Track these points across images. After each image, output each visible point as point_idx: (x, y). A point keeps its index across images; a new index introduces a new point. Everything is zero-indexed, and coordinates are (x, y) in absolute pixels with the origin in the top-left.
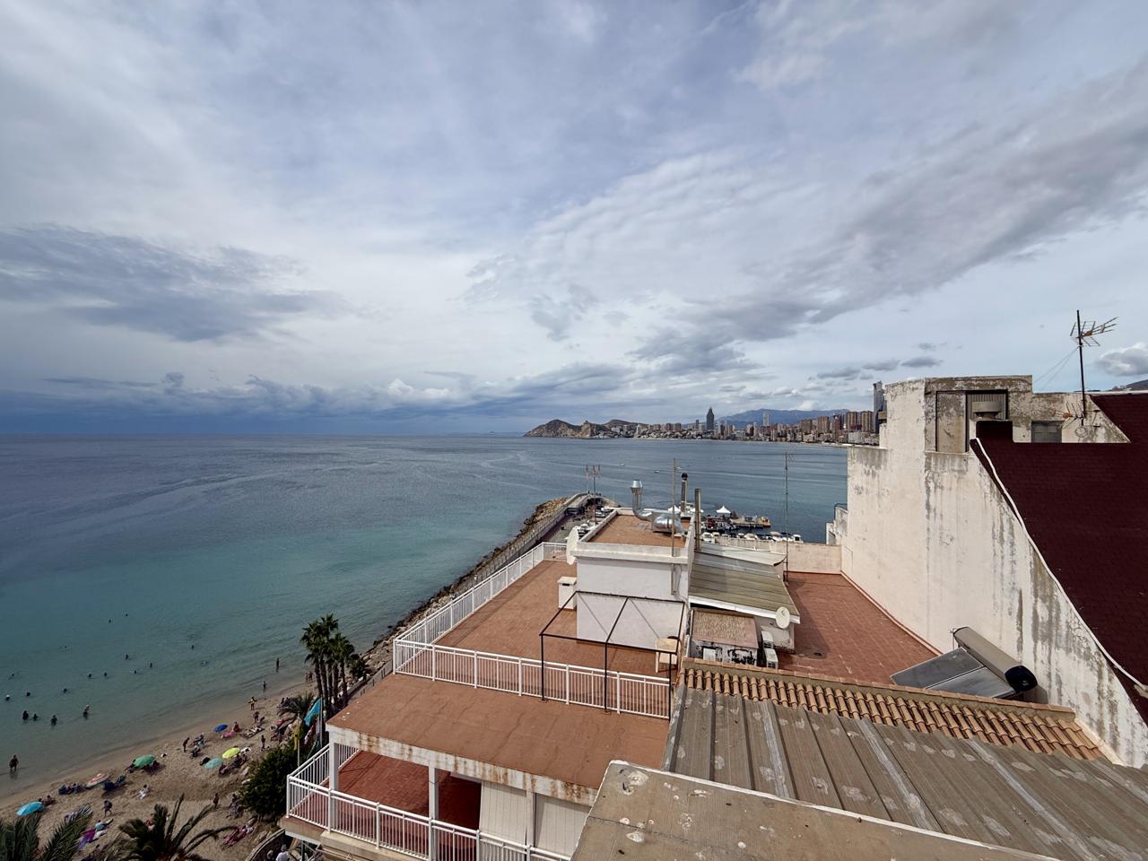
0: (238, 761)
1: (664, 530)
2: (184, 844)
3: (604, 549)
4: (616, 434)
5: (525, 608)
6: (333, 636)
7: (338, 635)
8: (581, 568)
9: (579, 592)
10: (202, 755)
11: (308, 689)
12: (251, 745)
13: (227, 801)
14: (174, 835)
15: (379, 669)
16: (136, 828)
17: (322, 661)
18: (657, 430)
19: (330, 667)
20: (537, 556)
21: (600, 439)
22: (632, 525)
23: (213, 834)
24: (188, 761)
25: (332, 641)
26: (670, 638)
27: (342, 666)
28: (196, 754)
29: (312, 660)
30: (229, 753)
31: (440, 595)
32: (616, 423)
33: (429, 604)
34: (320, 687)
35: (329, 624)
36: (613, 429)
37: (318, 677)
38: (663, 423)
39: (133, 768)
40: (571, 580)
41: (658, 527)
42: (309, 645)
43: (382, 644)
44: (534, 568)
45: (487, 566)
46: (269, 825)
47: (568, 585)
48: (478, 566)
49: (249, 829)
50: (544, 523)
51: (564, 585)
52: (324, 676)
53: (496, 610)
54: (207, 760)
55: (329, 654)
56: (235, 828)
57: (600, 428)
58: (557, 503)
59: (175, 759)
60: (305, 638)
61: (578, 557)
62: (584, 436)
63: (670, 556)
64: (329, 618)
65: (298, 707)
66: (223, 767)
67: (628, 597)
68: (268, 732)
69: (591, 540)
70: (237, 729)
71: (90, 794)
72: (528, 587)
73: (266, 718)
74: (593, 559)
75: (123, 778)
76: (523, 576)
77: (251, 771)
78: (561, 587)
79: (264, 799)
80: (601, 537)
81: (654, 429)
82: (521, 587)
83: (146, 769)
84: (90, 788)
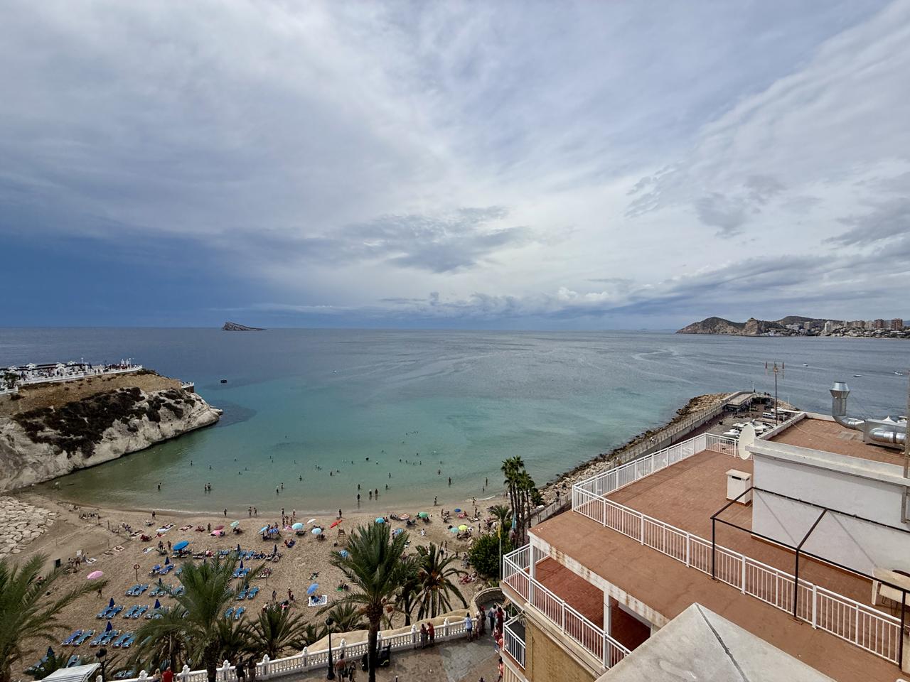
0: (467, 535)
1: (887, 444)
2: (443, 571)
3: (791, 451)
4: (793, 331)
5: (688, 490)
6: (521, 471)
7: (524, 472)
8: (758, 466)
9: (755, 488)
10: (448, 523)
11: (505, 503)
12: (473, 527)
13: (462, 555)
14: (439, 563)
15: (551, 504)
16: (422, 550)
17: (514, 487)
18: (861, 328)
19: (518, 493)
20: (698, 444)
21: (769, 336)
22: (829, 431)
23: (457, 572)
24: (442, 523)
25: (520, 474)
26: (896, 571)
27: (527, 493)
28: (445, 521)
29: (507, 485)
30: (462, 528)
31: (596, 460)
32: (792, 320)
33: (588, 466)
34: (512, 504)
35: (518, 462)
36: (788, 326)
37: (512, 497)
38: (870, 318)
39: (418, 517)
40: (745, 475)
41: (875, 440)
42: (506, 473)
43: (552, 487)
44: (695, 455)
45: (640, 444)
46: (483, 582)
47: (740, 479)
48: (630, 443)
49: (473, 579)
50: (698, 415)
51: (733, 477)
52: (515, 497)
53: (657, 484)
54: (451, 527)
55: (518, 483)
56: (467, 574)
57: (769, 326)
58: (715, 398)
59: (436, 519)
60: (503, 468)
61: (755, 454)
62: (748, 334)
63: (902, 477)
64: (519, 459)
65: (500, 512)
66: (459, 535)
67: (826, 510)
68: (483, 524)
69: (772, 438)
70: (466, 515)
71: (402, 523)
72: (690, 472)
73: (481, 513)
74: (775, 459)
75: (414, 521)
76: (684, 460)
77: (473, 543)
78: (730, 479)
79: (480, 564)
80: (785, 438)
81: (854, 326)
82: (683, 470)
83: (424, 520)
84: (402, 520)
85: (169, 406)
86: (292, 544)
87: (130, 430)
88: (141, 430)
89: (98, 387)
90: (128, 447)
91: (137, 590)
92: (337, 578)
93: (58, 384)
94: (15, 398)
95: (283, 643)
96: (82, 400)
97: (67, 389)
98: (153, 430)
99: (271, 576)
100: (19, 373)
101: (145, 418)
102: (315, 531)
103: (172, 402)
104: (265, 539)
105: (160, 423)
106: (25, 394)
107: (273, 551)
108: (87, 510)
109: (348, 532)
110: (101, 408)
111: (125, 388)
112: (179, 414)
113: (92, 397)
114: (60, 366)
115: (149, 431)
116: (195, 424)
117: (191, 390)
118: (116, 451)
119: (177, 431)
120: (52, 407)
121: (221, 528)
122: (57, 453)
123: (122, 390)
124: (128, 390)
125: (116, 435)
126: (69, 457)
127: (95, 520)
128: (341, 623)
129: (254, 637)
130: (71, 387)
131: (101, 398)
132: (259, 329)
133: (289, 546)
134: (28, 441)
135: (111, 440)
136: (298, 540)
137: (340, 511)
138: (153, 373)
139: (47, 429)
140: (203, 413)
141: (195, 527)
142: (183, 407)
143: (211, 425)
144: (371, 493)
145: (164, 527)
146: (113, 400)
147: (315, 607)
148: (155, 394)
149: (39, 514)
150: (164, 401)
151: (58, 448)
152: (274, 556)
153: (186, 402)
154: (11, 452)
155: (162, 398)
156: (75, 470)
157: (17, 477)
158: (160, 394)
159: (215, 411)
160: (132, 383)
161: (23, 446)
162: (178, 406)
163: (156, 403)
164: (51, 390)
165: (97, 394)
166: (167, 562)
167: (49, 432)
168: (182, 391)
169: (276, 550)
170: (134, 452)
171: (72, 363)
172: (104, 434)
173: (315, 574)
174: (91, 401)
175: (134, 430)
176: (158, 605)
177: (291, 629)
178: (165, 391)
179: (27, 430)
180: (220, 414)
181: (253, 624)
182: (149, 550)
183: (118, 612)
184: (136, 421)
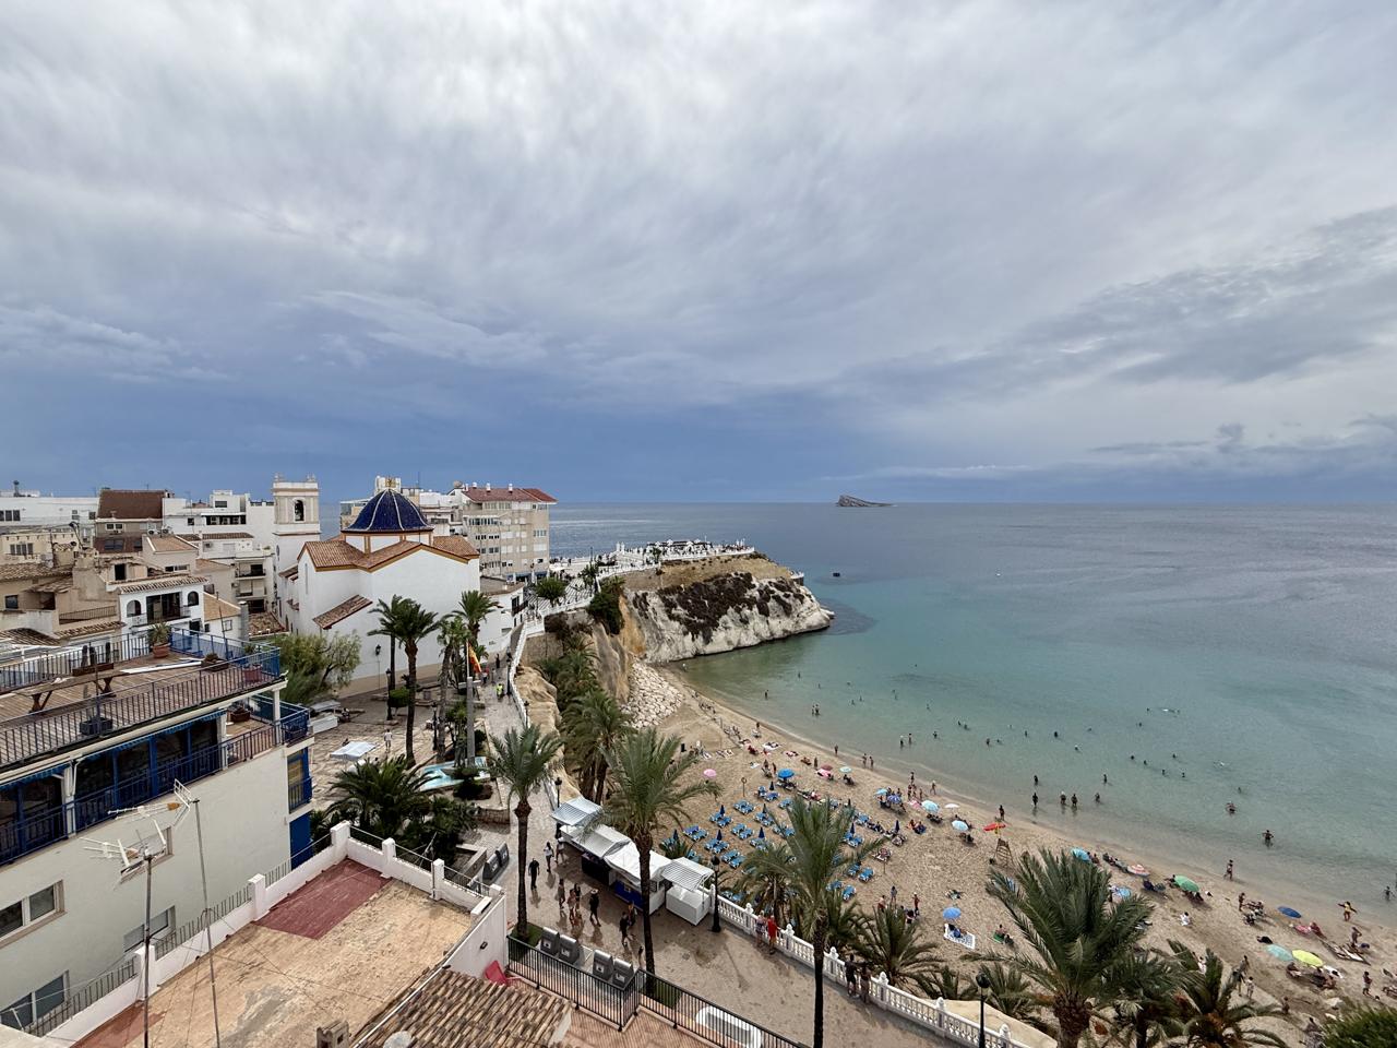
0: (1319, 980)
10: (1260, 929)
13: (1302, 1018)
24: (1241, 922)
28: (1251, 922)
30: (1306, 957)
39: (1173, 883)
54: (1268, 941)
59: (1224, 907)
66: (1293, 968)
68: (1381, 979)
70: (1318, 933)
71: (1133, 880)
73: (1372, 948)
75: (1162, 887)
77: (1343, 1009)
83: (1188, 894)
84: (1131, 874)
85: (777, 598)
86: (920, 830)
87: (741, 620)
88: (751, 623)
89: (716, 569)
90: (739, 641)
91: (743, 807)
92: (992, 917)
93: (687, 563)
94: (659, 573)
95: (907, 969)
96: (705, 581)
97: (694, 568)
98: (762, 626)
99: (890, 863)
100: (661, 549)
101: (755, 609)
102: (956, 823)
103: (781, 594)
104: (883, 805)
105: (769, 619)
106: (667, 570)
107: (894, 828)
108: (706, 700)
109: (1017, 852)
110: (719, 592)
111: (739, 573)
112: (787, 610)
113: (712, 580)
114: (689, 544)
115: (760, 627)
116: (803, 626)
117: (801, 582)
118: (729, 643)
119: (785, 631)
120: (682, 586)
121: (829, 768)
122: (685, 634)
123: (736, 574)
124: (741, 575)
125: (730, 624)
126: (693, 639)
127: (710, 713)
128: (1001, 996)
129: (867, 937)
130: (698, 567)
131: (719, 580)
132: (882, 505)
133: (916, 831)
134: (667, 618)
135: (726, 628)
136: (930, 827)
137: (1001, 809)
138: (763, 557)
139: (679, 608)
140: (813, 614)
141: (801, 757)
142: (791, 602)
143: (820, 630)
144: (1063, 798)
145: (769, 744)
146: (729, 585)
147: (955, 944)
148: (765, 584)
149: (671, 692)
150: (773, 592)
151: (686, 629)
152: (894, 836)
153: (795, 596)
154: (655, 625)
155: (772, 588)
156: (697, 655)
157: (658, 651)
158: (770, 583)
159: (826, 613)
160: (745, 567)
161: (663, 621)
162: (787, 600)
163: (766, 594)
164: (682, 568)
165: (716, 577)
166: (772, 789)
167: (680, 611)
168: (792, 581)
169: (898, 828)
170: (745, 647)
171: (697, 541)
172: (720, 622)
173: (955, 892)
174: (711, 584)
175: (745, 621)
176: (762, 835)
177: (918, 957)
178: (774, 580)
179: (666, 606)
180: (832, 617)
181: (868, 919)
182: (756, 765)
183: (727, 824)
184: (747, 611)
